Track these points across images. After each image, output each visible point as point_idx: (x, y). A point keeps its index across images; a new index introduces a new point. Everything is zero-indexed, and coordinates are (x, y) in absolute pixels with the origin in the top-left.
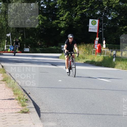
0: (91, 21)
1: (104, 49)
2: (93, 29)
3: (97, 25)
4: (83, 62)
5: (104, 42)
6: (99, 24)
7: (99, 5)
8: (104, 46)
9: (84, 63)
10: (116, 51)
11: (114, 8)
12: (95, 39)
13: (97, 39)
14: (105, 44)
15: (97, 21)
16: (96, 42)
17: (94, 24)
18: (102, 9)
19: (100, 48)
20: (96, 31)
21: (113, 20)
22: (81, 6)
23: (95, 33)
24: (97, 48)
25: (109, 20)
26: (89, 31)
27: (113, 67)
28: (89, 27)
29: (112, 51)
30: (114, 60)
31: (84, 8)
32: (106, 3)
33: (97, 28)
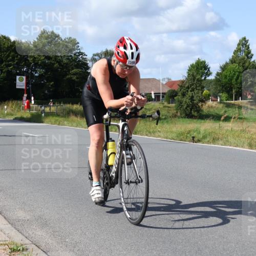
0: (18, 77)
1: (33, 104)
2: (20, 86)
3: (24, 81)
4: (12, 119)
5: (33, 98)
6: (26, 81)
7: (25, 62)
8: (33, 102)
9: (14, 119)
10: (45, 107)
11: (40, 65)
12: (23, 96)
13: (25, 95)
14: (34, 100)
15: (24, 77)
16: (25, 98)
17: (21, 80)
18: (28, 65)
19: (29, 104)
20: (24, 87)
21: (41, 76)
22: (7, 63)
23: (23, 89)
24: (26, 104)
25: (36, 76)
26: (17, 87)
27: (42, 122)
28: (17, 84)
29: (41, 107)
30: (43, 115)
31: (10, 65)
32: (32, 59)
33: (25, 84)
